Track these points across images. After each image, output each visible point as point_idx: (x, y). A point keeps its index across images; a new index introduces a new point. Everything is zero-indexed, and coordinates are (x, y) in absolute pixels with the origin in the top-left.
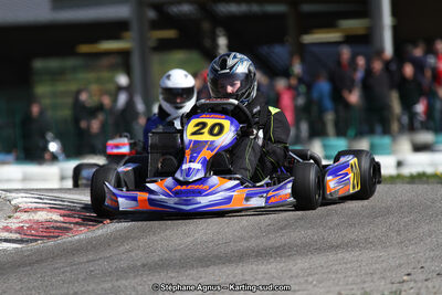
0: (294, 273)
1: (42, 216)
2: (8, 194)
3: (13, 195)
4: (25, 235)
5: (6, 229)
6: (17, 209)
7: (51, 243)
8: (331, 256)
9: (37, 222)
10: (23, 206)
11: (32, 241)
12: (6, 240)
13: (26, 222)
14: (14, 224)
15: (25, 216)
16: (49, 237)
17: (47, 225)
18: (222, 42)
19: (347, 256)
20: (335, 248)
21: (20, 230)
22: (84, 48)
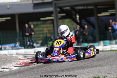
0: (84, 72)
1: (26, 61)
2: (18, 56)
3: (19, 56)
4: (22, 65)
5: (17, 64)
6: (20, 59)
7: (28, 67)
8: (93, 68)
9: (25, 62)
10: (21, 58)
11: (23, 67)
12: (17, 67)
13: (22, 62)
14: (19, 63)
15: (22, 61)
16: (27, 66)
17: (27, 63)
18: (78, 16)
19: (97, 68)
20: (95, 66)
21: (20, 64)
22: (42, 19)
